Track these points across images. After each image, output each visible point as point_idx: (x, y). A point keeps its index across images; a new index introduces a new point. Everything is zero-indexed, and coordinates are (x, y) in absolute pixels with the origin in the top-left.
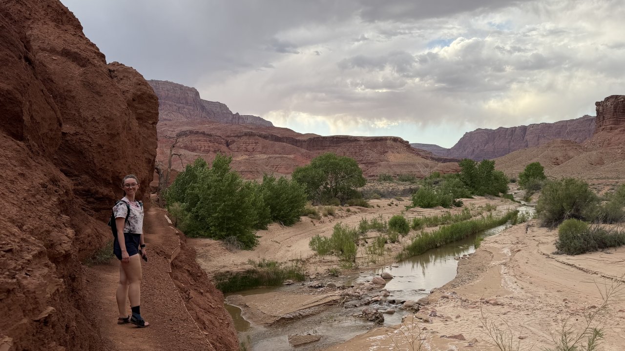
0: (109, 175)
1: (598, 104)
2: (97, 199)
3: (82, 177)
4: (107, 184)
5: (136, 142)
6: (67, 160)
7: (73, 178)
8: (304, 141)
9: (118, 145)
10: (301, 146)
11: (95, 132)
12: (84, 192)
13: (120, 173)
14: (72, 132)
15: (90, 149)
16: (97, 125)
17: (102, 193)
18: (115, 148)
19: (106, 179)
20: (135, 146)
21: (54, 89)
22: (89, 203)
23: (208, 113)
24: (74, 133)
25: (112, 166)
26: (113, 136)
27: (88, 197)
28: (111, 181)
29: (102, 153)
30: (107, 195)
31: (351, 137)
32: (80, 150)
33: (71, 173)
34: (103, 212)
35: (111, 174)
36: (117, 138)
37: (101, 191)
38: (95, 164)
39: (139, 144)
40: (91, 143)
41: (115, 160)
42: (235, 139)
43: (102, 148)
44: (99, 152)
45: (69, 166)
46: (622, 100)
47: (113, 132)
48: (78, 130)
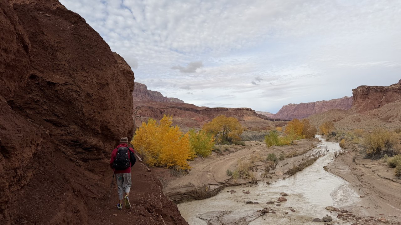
0: (97, 125)
1: (353, 90)
2: (86, 149)
3: (71, 127)
4: (95, 134)
5: (124, 95)
6: (56, 110)
7: (62, 129)
8: (201, 111)
9: (107, 95)
10: (199, 113)
11: (84, 81)
12: (72, 143)
13: (109, 123)
14: (61, 83)
15: (79, 99)
16: (86, 74)
17: (90, 144)
18: (104, 98)
19: (94, 129)
20: (123, 98)
21: (45, 41)
22: (78, 153)
23: (151, 97)
24: (63, 83)
25: (101, 116)
26: (102, 86)
27: (77, 147)
28: (100, 131)
29: (91, 102)
30: (95, 145)
31: (225, 108)
32: (69, 101)
33: (60, 123)
34: (91, 162)
35: (100, 125)
36: (107, 88)
37: (89, 141)
38: (83, 114)
39: (127, 96)
40: (79, 92)
41: (103, 110)
42: (165, 110)
43: (91, 97)
44: (88, 102)
45: (58, 117)
46: (366, 88)
47: (103, 81)
48: (67, 81)
